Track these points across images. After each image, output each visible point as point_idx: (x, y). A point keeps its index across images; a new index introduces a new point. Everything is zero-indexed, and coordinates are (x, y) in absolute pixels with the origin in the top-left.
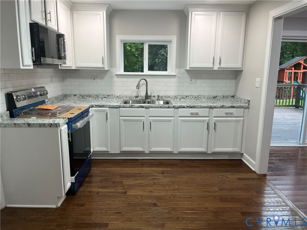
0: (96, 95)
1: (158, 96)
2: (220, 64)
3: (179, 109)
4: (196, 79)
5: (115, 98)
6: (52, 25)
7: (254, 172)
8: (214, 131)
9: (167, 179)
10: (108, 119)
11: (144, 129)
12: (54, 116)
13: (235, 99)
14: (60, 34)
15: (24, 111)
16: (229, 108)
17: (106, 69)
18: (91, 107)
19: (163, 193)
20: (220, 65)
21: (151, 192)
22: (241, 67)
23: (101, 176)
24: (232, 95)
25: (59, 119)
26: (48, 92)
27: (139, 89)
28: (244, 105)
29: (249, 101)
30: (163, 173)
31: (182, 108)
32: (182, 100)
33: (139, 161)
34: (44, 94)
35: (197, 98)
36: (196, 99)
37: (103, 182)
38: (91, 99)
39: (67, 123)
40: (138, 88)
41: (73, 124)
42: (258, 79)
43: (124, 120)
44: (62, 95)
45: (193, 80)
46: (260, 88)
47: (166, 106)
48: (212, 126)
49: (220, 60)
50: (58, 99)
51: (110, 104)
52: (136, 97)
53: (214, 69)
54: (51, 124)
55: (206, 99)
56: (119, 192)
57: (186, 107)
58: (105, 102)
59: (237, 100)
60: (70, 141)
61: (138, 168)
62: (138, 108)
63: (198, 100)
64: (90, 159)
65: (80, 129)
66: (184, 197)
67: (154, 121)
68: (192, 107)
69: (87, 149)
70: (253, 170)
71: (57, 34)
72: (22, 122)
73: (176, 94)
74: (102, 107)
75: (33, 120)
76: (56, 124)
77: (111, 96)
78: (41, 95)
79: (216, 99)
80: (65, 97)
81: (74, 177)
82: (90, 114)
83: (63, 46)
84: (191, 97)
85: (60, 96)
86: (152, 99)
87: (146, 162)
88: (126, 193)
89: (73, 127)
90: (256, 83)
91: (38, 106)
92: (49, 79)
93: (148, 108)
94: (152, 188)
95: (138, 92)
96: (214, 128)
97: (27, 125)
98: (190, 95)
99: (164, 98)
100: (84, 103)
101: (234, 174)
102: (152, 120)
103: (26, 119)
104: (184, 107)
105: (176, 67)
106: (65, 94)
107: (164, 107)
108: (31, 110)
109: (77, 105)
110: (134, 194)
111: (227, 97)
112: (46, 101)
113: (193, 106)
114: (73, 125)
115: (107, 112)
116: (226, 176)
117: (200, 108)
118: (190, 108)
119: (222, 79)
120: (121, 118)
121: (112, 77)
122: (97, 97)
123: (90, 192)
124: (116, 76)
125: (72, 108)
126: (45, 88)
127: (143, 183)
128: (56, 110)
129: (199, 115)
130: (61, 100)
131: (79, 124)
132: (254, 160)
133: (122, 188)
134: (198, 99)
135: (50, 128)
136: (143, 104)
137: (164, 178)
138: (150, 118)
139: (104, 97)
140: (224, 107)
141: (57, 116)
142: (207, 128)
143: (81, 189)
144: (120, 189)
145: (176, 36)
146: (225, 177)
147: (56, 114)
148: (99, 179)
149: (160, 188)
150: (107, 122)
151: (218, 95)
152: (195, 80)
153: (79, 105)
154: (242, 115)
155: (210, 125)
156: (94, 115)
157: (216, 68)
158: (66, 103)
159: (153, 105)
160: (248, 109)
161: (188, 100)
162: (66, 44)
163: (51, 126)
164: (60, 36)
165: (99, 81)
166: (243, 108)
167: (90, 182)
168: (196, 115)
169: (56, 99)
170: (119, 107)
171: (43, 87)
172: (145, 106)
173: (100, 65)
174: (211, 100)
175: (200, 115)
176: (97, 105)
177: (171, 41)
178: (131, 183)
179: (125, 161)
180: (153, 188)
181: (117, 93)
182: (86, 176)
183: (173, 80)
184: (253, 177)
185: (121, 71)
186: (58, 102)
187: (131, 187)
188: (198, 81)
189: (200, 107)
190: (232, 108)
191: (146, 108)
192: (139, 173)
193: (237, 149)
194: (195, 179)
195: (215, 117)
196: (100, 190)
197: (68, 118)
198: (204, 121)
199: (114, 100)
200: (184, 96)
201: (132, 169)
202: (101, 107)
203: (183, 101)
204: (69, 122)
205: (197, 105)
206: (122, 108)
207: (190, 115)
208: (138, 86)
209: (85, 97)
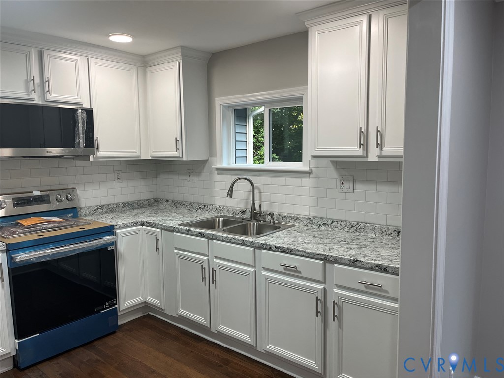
1: (272, 215)
3: (263, 250)
4: (354, 181)
6: (63, 97)
10: (160, 249)
16: (371, 269)
18: (142, 225)
20: (382, 150)
43: (181, 257)
45: (348, 185)
53: (369, 160)
62: (196, 235)
67: (221, 268)
68: (285, 252)
92: (111, 175)
93: (212, 239)
95: (247, 203)
102: (218, 264)
104: (270, 249)
118: (281, 252)
120: (175, 251)
121: (211, 173)
122: (191, 206)
124: (216, 172)
129: (300, 272)
134: (358, 230)
138: (215, 260)
139: (200, 208)
150: (158, 254)
152: (352, 185)
155: (329, 304)
157: (373, 157)
161: (337, 230)
168: (295, 272)
172: (207, 234)
174: (389, 237)
185: (228, 162)
188: (359, 187)
195: (337, 287)
198: (312, 292)
200: (327, 219)
202: (152, 226)
204: (8, 250)
206: (177, 232)
207: (282, 269)
208: (230, 191)
209: (178, 206)
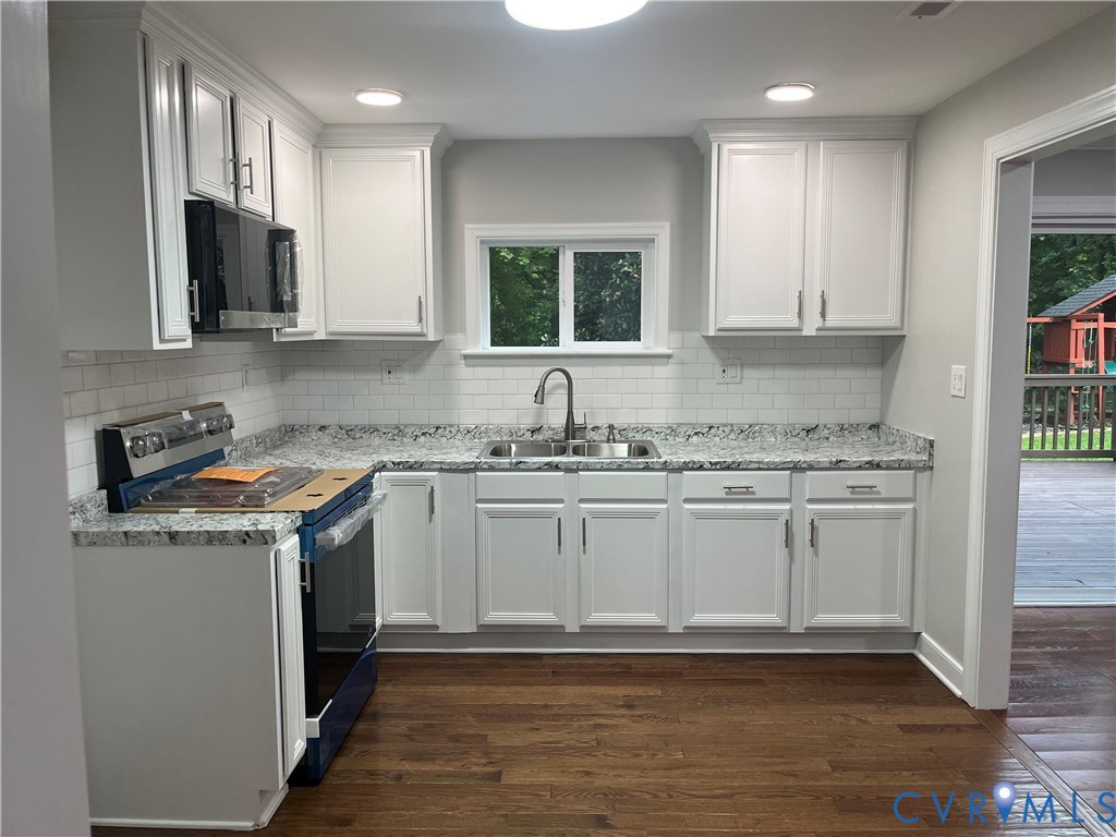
0: (397, 427)
1: (611, 427)
2: (823, 315)
3: (685, 472)
4: (742, 365)
5: (459, 436)
6: (256, 202)
7: (962, 702)
8: (809, 550)
9: (644, 729)
10: (436, 510)
11: (560, 544)
12: (257, 506)
13: (883, 437)
14: (280, 230)
15: (156, 488)
16: (860, 468)
17: (431, 338)
18: (380, 470)
19: (630, 780)
20: (824, 320)
21: (588, 773)
22: (898, 324)
23: (409, 717)
24: (873, 422)
25: (270, 515)
26: (235, 419)
27: (542, 403)
28: (913, 457)
29: (931, 444)
30: (630, 707)
31: (692, 469)
32: (695, 439)
33: (544, 662)
34: (222, 426)
35: (747, 432)
36: (742, 436)
37: (416, 738)
38: (377, 441)
39: (298, 530)
40: (539, 400)
41: (319, 531)
42: (958, 369)
43: (492, 515)
44: (279, 428)
45: (731, 372)
46: (966, 397)
47: (638, 463)
48: (802, 534)
49: (824, 302)
50: (265, 443)
51: (444, 457)
52: (533, 432)
53: (804, 333)
54: (247, 533)
55: (779, 437)
56: (475, 773)
57: (707, 465)
58: (425, 451)
59: (891, 439)
60: (308, 590)
61: (544, 688)
62: (539, 469)
63: (751, 440)
64: (372, 654)
65: (340, 547)
66: (704, 793)
67: (597, 515)
68: (728, 468)
69: (362, 617)
70: (958, 693)
71: (270, 231)
72: (149, 529)
73: (673, 419)
74: (415, 470)
75: (186, 519)
76: (263, 534)
77: (448, 429)
78: (211, 432)
79: (816, 436)
80: (287, 434)
81: (317, 720)
82: (376, 494)
83: (288, 267)
84: (727, 430)
85: (269, 430)
86: (588, 438)
87: (571, 666)
88: (497, 776)
89: (318, 544)
90: (953, 383)
91: (200, 469)
92: (239, 376)
93: (577, 471)
94: (589, 761)
95: (539, 414)
96: (812, 541)
97: (166, 538)
98: (724, 422)
99: (631, 435)
100: (354, 458)
101: (886, 709)
102: (590, 512)
103: (161, 517)
104: (701, 468)
105: (672, 328)
106: (287, 423)
107: (629, 466)
108: (177, 485)
109: (332, 465)
110: (527, 782)
111: (854, 428)
112: (227, 450)
113: (733, 462)
114: (319, 536)
115: (432, 487)
116: (858, 716)
117: (759, 469)
118: (722, 469)
119: (835, 365)
120: (479, 505)
121: (449, 364)
122: (399, 431)
123: (371, 773)
124: (463, 362)
125: (312, 474)
126: (224, 410)
127: (559, 742)
128: (263, 485)
129: (753, 493)
130: (275, 447)
131: (339, 533)
132: (960, 659)
133: (484, 761)
134: (751, 435)
135: (243, 547)
136: (556, 455)
137: (635, 722)
138: (583, 505)
139: (423, 434)
140: (842, 465)
141: (263, 506)
142: (787, 541)
143: (341, 764)
144: (478, 765)
145: (667, 225)
146: (854, 722)
147: (263, 499)
148: (403, 726)
149: (619, 761)
150: (431, 520)
151: (822, 421)
152: (739, 370)
153: (338, 465)
154: (910, 495)
155: (796, 529)
156: (388, 498)
157: (809, 330)
158: (294, 458)
159: (592, 460)
160: (928, 473)
161: (717, 439)
162: (298, 262)
163: (244, 542)
164: (280, 237)
165: (406, 377)
166: (910, 468)
167: (371, 738)
168: (745, 494)
169: (258, 444)
170: (475, 468)
171: (220, 404)
172: (564, 463)
173: (409, 325)
174: (796, 440)
175: (758, 496)
176: (399, 463)
177: (653, 240)
178: (517, 741)
179: (494, 661)
180: (594, 760)
181: (469, 421)
182: (358, 717)
183: (663, 371)
184: (958, 722)
185: (484, 345)
186: (265, 452)
187: (516, 755)
188: (749, 373)
189: (757, 466)
190: (872, 469)
191: (568, 470)
192: (546, 706)
193: (895, 619)
194: (746, 728)
195: (811, 501)
196: (407, 766)
197: (302, 512)
198: (772, 517)
199: (458, 443)
200: (701, 425)
201: (520, 689)
202: (410, 467)
203: (697, 446)
204: (306, 525)
205: (747, 457)
206: (485, 470)
207: (722, 495)
208: (540, 393)
209: (358, 435)
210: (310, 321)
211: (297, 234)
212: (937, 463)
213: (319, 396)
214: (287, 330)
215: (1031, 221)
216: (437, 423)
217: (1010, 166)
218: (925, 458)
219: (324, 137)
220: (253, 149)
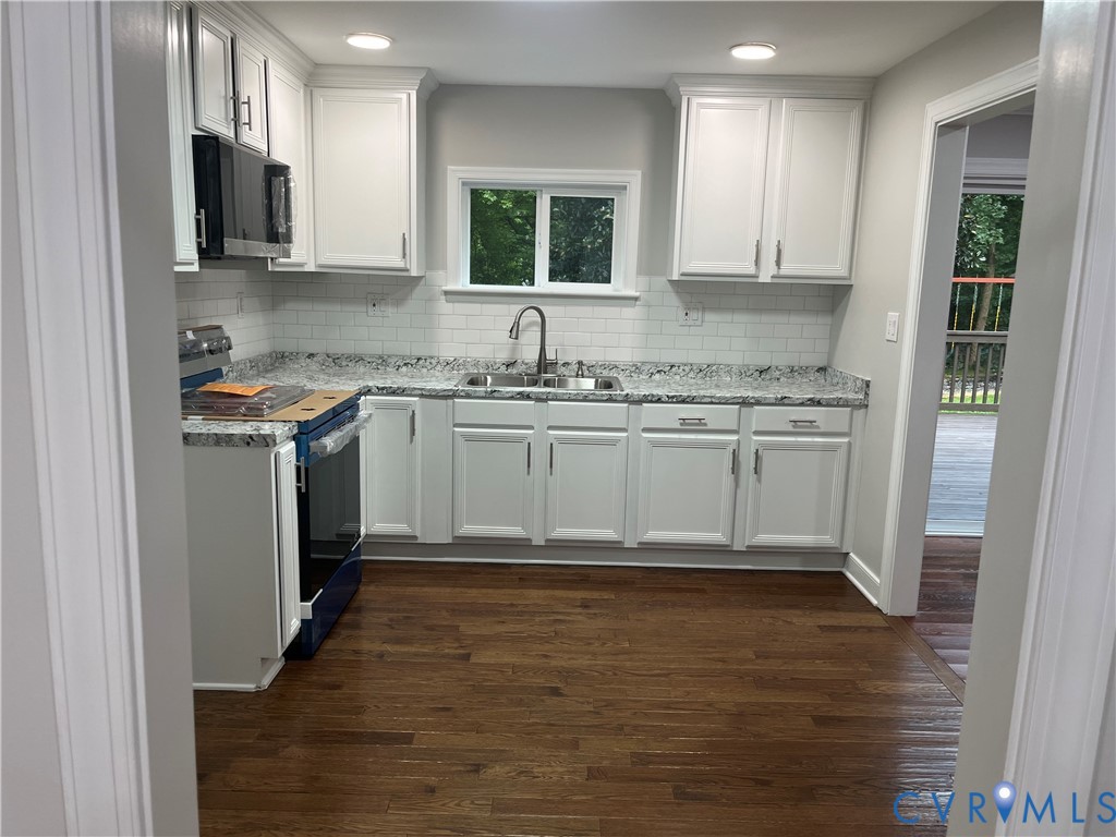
0: (381, 357)
1: (580, 363)
2: (778, 263)
3: (644, 404)
4: (704, 309)
5: (439, 368)
6: (253, 138)
7: (877, 610)
8: (753, 477)
9: (598, 624)
10: (416, 432)
11: (529, 466)
12: (257, 416)
13: (829, 379)
14: (275, 165)
16: (802, 404)
17: (414, 273)
18: (365, 394)
19: (583, 662)
20: (779, 268)
21: (546, 656)
22: (846, 274)
23: (390, 611)
24: (821, 366)
25: (270, 423)
26: (233, 342)
27: (517, 338)
28: (851, 396)
29: (868, 384)
30: (586, 607)
31: (651, 402)
32: (657, 376)
33: (512, 571)
34: (222, 347)
35: (706, 371)
36: (700, 375)
37: (396, 626)
38: (362, 369)
39: (294, 438)
40: (514, 336)
41: (312, 440)
42: (893, 315)
43: (469, 438)
44: (271, 354)
45: (694, 315)
46: (896, 342)
47: (602, 395)
48: (747, 463)
49: (779, 252)
50: (258, 367)
51: (424, 384)
52: (507, 366)
53: (760, 280)
54: (251, 437)
55: (734, 377)
56: (448, 654)
57: (665, 399)
58: (406, 379)
59: (835, 381)
60: (303, 490)
61: (509, 591)
62: (512, 398)
63: (707, 378)
64: (354, 562)
65: (331, 456)
66: (645, 673)
67: (564, 441)
68: (683, 401)
69: (348, 527)
70: (875, 602)
71: (265, 166)
73: (638, 358)
74: (398, 395)
75: (195, 424)
76: (264, 437)
77: (428, 361)
78: (211, 352)
79: (768, 377)
80: (278, 360)
81: (310, 604)
82: (362, 414)
83: (283, 201)
84: (687, 369)
85: (263, 356)
86: (559, 373)
87: (537, 574)
88: (467, 657)
89: (312, 451)
90: (887, 327)
91: (204, 384)
92: (235, 302)
93: (546, 400)
94: (548, 647)
95: (514, 349)
96: (756, 468)
98: (684, 361)
99: (598, 371)
100: (341, 382)
101: (810, 614)
102: (557, 438)
104: (659, 400)
105: (639, 273)
106: (278, 350)
107: (594, 397)
109: (321, 387)
110: (492, 661)
111: (804, 370)
112: (225, 369)
113: (689, 397)
114: (312, 444)
115: (413, 412)
116: (785, 619)
117: (712, 403)
118: (678, 402)
119: (789, 311)
120: (456, 429)
121: (431, 299)
122: (382, 361)
123: (356, 652)
124: (443, 297)
125: (305, 393)
126: (222, 332)
127: (522, 632)
128: (261, 398)
129: (705, 424)
130: (267, 371)
131: (331, 442)
132: (878, 573)
133: (456, 645)
134: (708, 374)
135: (247, 448)
136: (528, 386)
137: (590, 618)
138: (551, 432)
139: (405, 364)
140: (786, 401)
141: (263, 416)
142: (733, 469)
143: (330, 645)
144: (449, 648)
145: (640, 172)
146: (780, 623)
147: (262, 410)
148: (385, 618)
149: (573, 648)
150: (412, 441)
151: (774, 363)
152: (700, 314)
153: (325, 387)
154: (846, 430)
155: (742, 458)
156: (373, 418)
157: (765, 277)
158: (287, 379)
159: (560, 391)
160: (863, 411)
161: (678, 377)
162: (293, 197)
163: (248, 444)
164: (276, 172)
165: (390, 311)
166: (847, 406)
167: (356, 626)
168: (698, 425)
169: (252, 367)
170: (453, 395)
171: (219, 327)
172: (535, 393)
173: (394, 260)
174: (749, 379)
175: (709, 427)
176: (383, 389)
177: (625, 187)
178: (485, 631)
180: (552, 646)
181: (448, 353)
182: (344, 610)
183: (629, 312)
184: (870, 625)
185: (463, 282)
186: (260, 375)
187: (485, 641)
188: (710, 317)
189: (709, 400)
190: (814, 405)
191: (539, 399)
192: (512, 605)
193: (827, 540)
194: (687, 626)
195: (757, 433)
196: (389, 648)
197: (298, 422)
198: (722, 446)
199: (437, 374)
200: (664, 364)
201: (490, 591)
202: (394, 393)
203: (658, 382)
204: (301, 433)
205: (702, 393)
206: (462, 397)
207: (677, 425)
208: (515, 329)
209: (344, 363)
210: (303, 253)
211: (292, 170)
212: (872, 401)
213: (308, 325)
214: (281, 260)
215: (962, 181)
216: (419, 354)
217: (946, 129)
218: (861, 397)
219: (315, 77)
220: (250, 88)
